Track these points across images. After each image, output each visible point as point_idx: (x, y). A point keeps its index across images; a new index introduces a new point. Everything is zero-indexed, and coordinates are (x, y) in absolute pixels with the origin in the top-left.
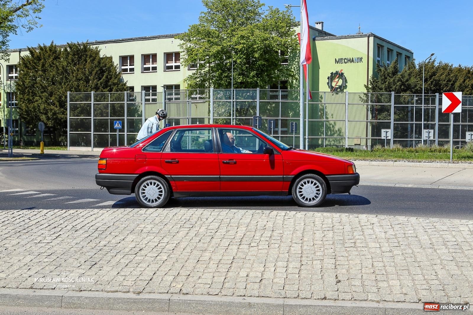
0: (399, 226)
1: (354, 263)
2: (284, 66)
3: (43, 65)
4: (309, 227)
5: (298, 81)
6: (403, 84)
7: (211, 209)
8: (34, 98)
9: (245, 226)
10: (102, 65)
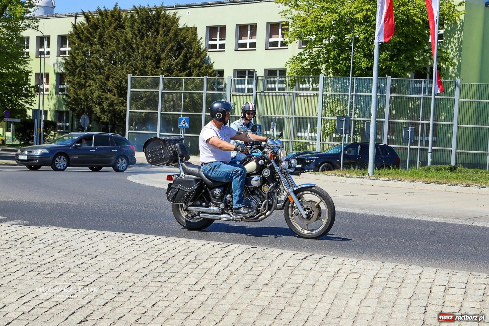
3: (101, 37)
5: (456, 67)
8: (86, 82)
10: (180, 38)
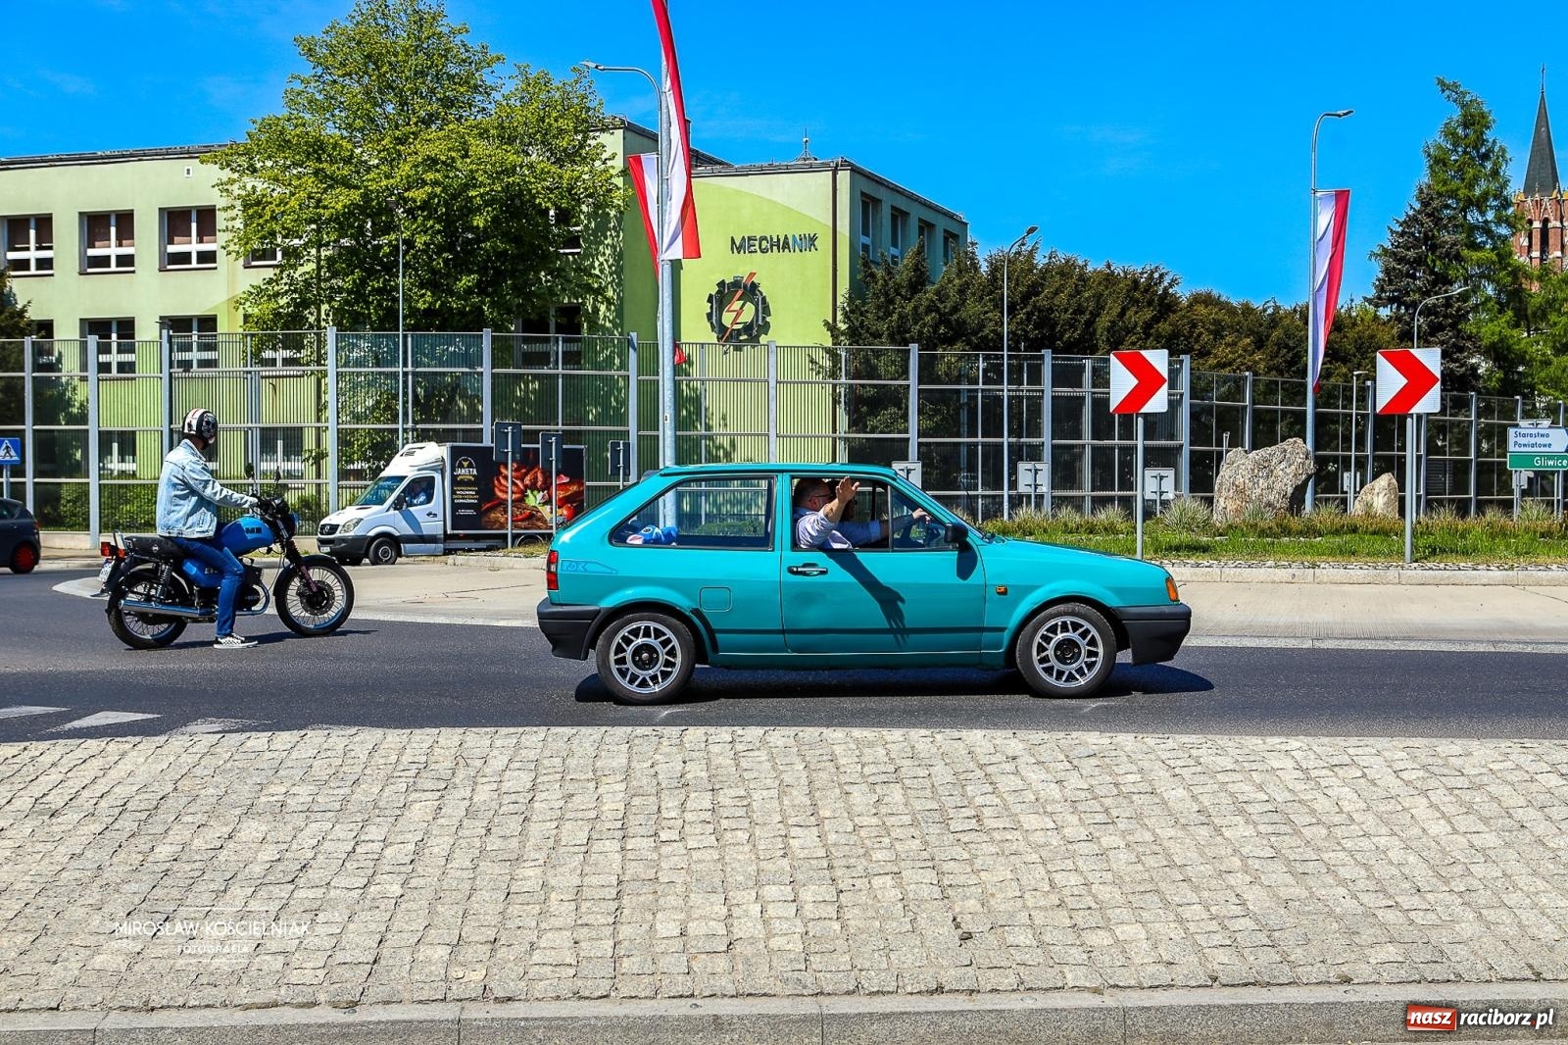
0: (1093, 761)
1: (995, 879)
2: (568, 259)
4: (824, 775)
5: (613, 307)
6: (943, 319)
7: (488, 729)
9: (619, 778)
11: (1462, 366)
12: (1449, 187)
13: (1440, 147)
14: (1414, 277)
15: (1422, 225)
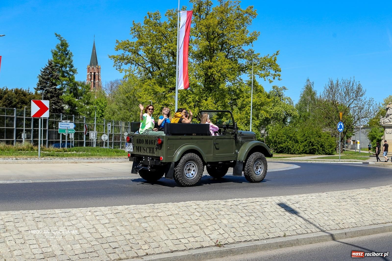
11: (59, 107)
12: (58, 61)
13: (55, 51)
14: (47, 83)
15: (49, 70)
